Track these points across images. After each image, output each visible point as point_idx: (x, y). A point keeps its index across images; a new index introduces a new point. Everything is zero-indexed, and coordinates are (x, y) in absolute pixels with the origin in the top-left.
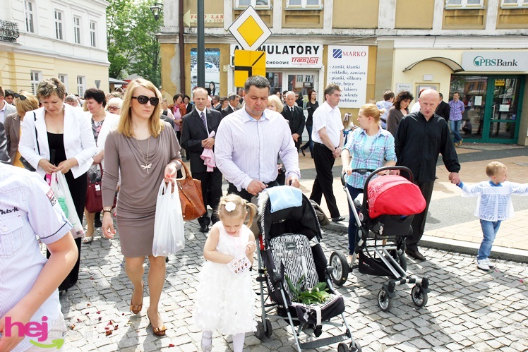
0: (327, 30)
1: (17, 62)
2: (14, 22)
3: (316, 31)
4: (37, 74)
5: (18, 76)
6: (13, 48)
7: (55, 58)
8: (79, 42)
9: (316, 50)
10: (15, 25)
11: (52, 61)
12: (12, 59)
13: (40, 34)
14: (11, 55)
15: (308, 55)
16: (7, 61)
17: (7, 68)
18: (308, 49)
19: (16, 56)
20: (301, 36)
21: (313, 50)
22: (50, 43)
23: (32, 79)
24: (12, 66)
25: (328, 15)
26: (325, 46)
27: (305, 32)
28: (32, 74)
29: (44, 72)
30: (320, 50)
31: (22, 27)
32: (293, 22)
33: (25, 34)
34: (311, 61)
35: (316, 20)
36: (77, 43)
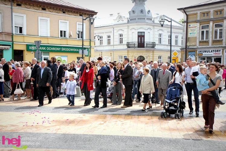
0: (224, 45)
1: (155, 54)
2: (154, 42)
3: (221, 46)
4: (160, 57)
5: (155, 58)
6: (154, 50)
7: (167, 51)
8: (177, 45)
9: (220, 51)
10: (155, 43)
11: (166, 52)
12: (153, 53)
13: (163, 44)
14: (153, 51)
15: (218, 52)
16: (152, 53)
17: (152, 56)
18: (218, 51)
19: (155, 52)
20: (216, 47)
21: (219, 51)
22: (166, 46)
23: (159, 59)
24: (153, 55)
25: (224, 41)
26: (223, 50)
27: (218, 46)
28: (159, 57)
29: (163, 56)
30: (221, 51)
31: (157, 43)
32: (215, 43)
33: (158, 45)
34: (218, 54)
35: (221, 43)
36: (176, 45)
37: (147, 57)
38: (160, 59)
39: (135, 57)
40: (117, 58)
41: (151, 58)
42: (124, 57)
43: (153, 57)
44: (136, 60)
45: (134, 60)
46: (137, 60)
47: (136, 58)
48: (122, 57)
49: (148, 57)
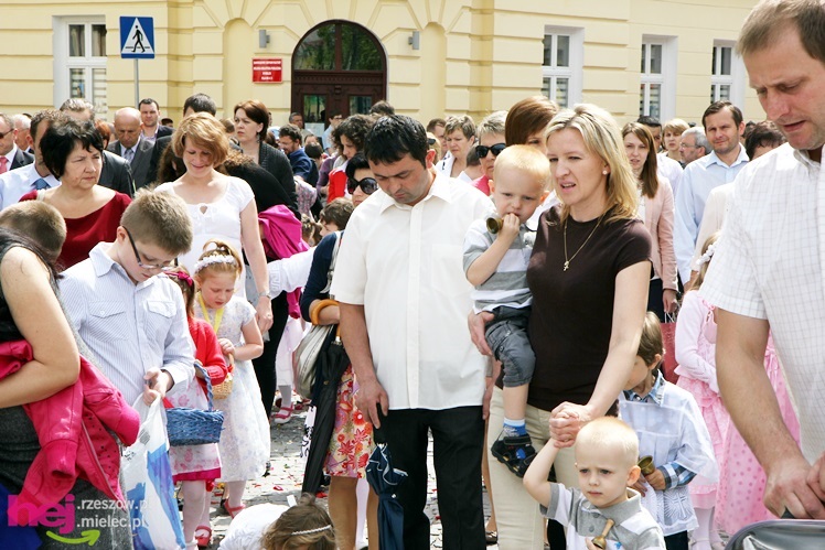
37: (412, 42)
38: (562, 71)
39: (266, 40)
40: (42, 43)
41: (462, 48)
42: (126, 23)
43: (484, 38)
44: (277, 77)
45: (257, 77)
46: (287, 74)
47: (284, 47)
48: (101, 30)
49: (427, 40)
